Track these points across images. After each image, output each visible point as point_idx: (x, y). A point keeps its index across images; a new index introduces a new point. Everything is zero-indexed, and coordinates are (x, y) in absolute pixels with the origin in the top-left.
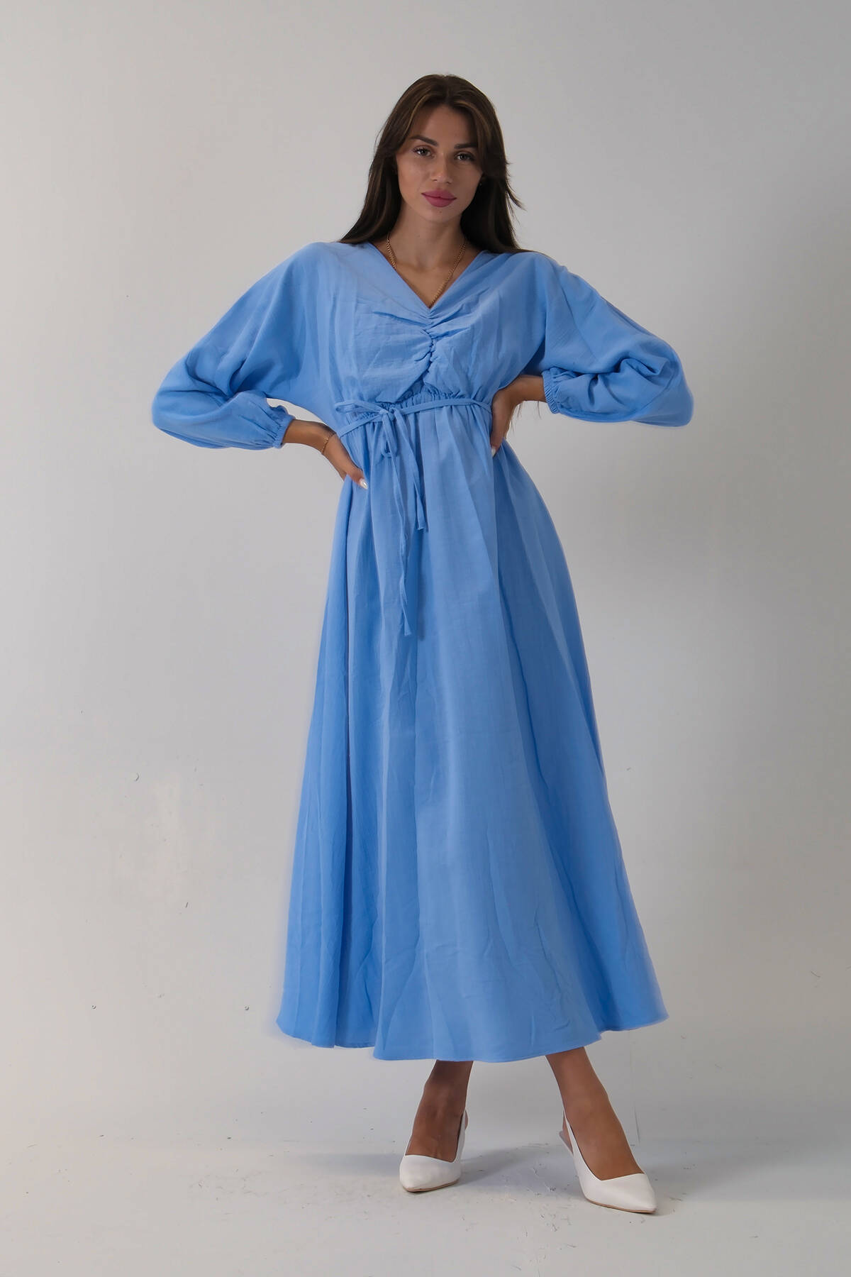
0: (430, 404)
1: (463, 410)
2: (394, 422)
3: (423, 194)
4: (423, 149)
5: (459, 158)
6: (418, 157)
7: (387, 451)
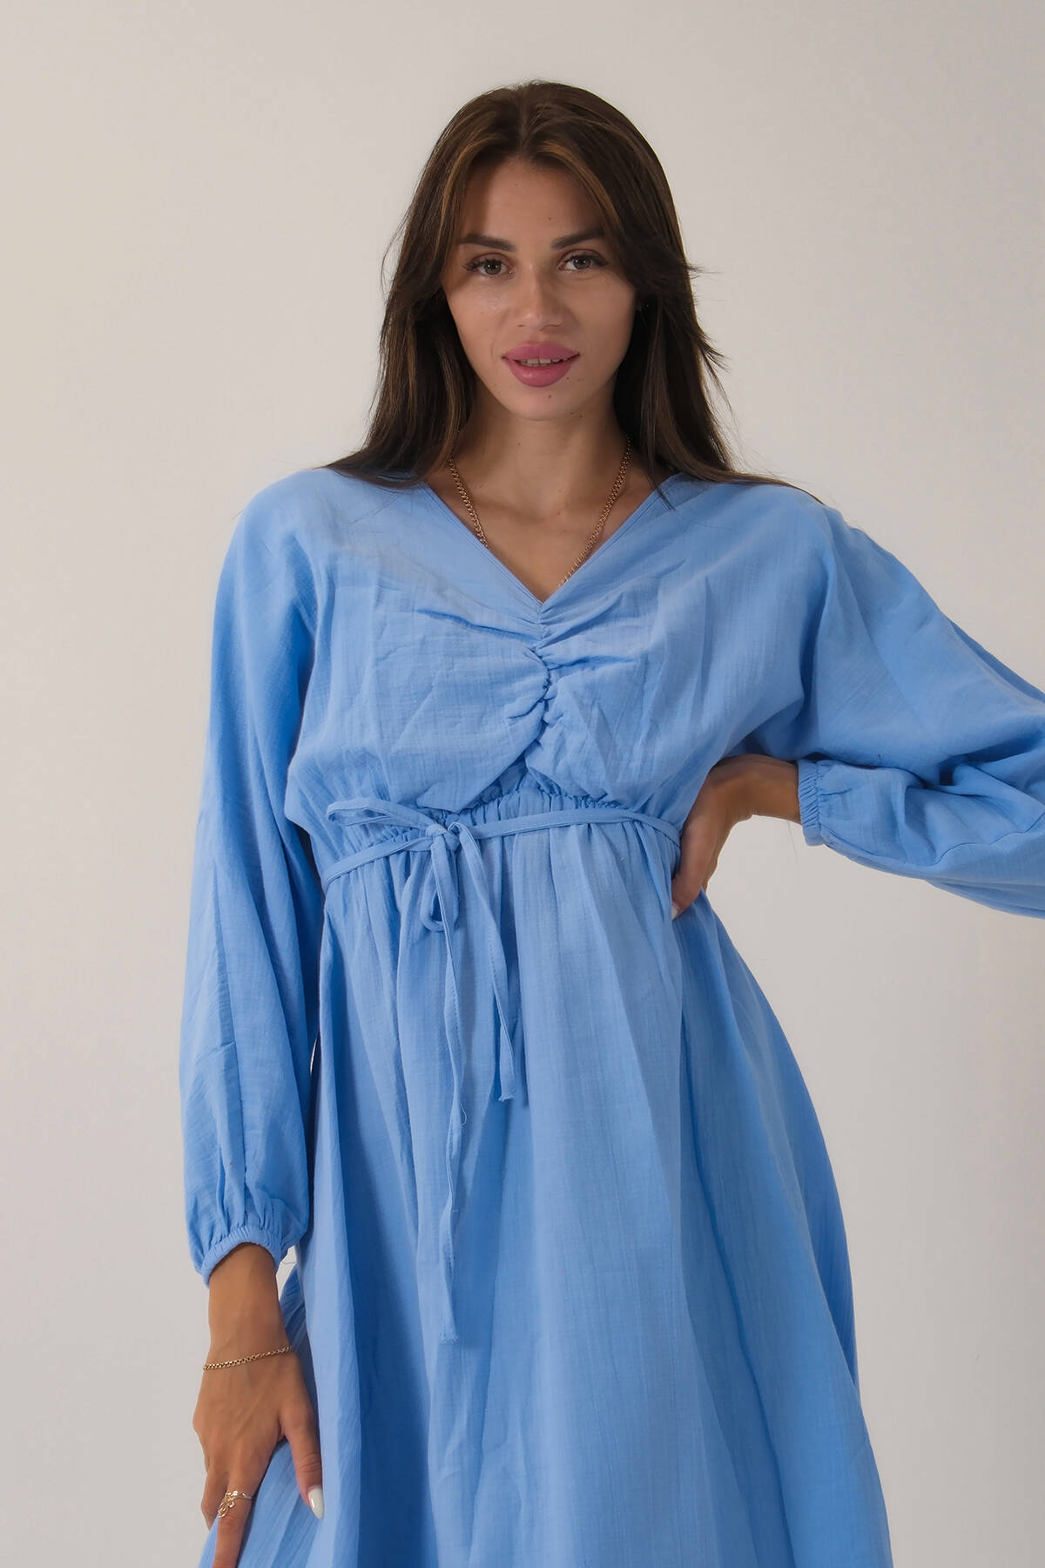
0: (538, 819)
1: (616, 833)
2: (455, 854)
3: (504, 358)
4: (488, 262)
5: (570, 266)
6: (482, 279)
7: (436, 916)
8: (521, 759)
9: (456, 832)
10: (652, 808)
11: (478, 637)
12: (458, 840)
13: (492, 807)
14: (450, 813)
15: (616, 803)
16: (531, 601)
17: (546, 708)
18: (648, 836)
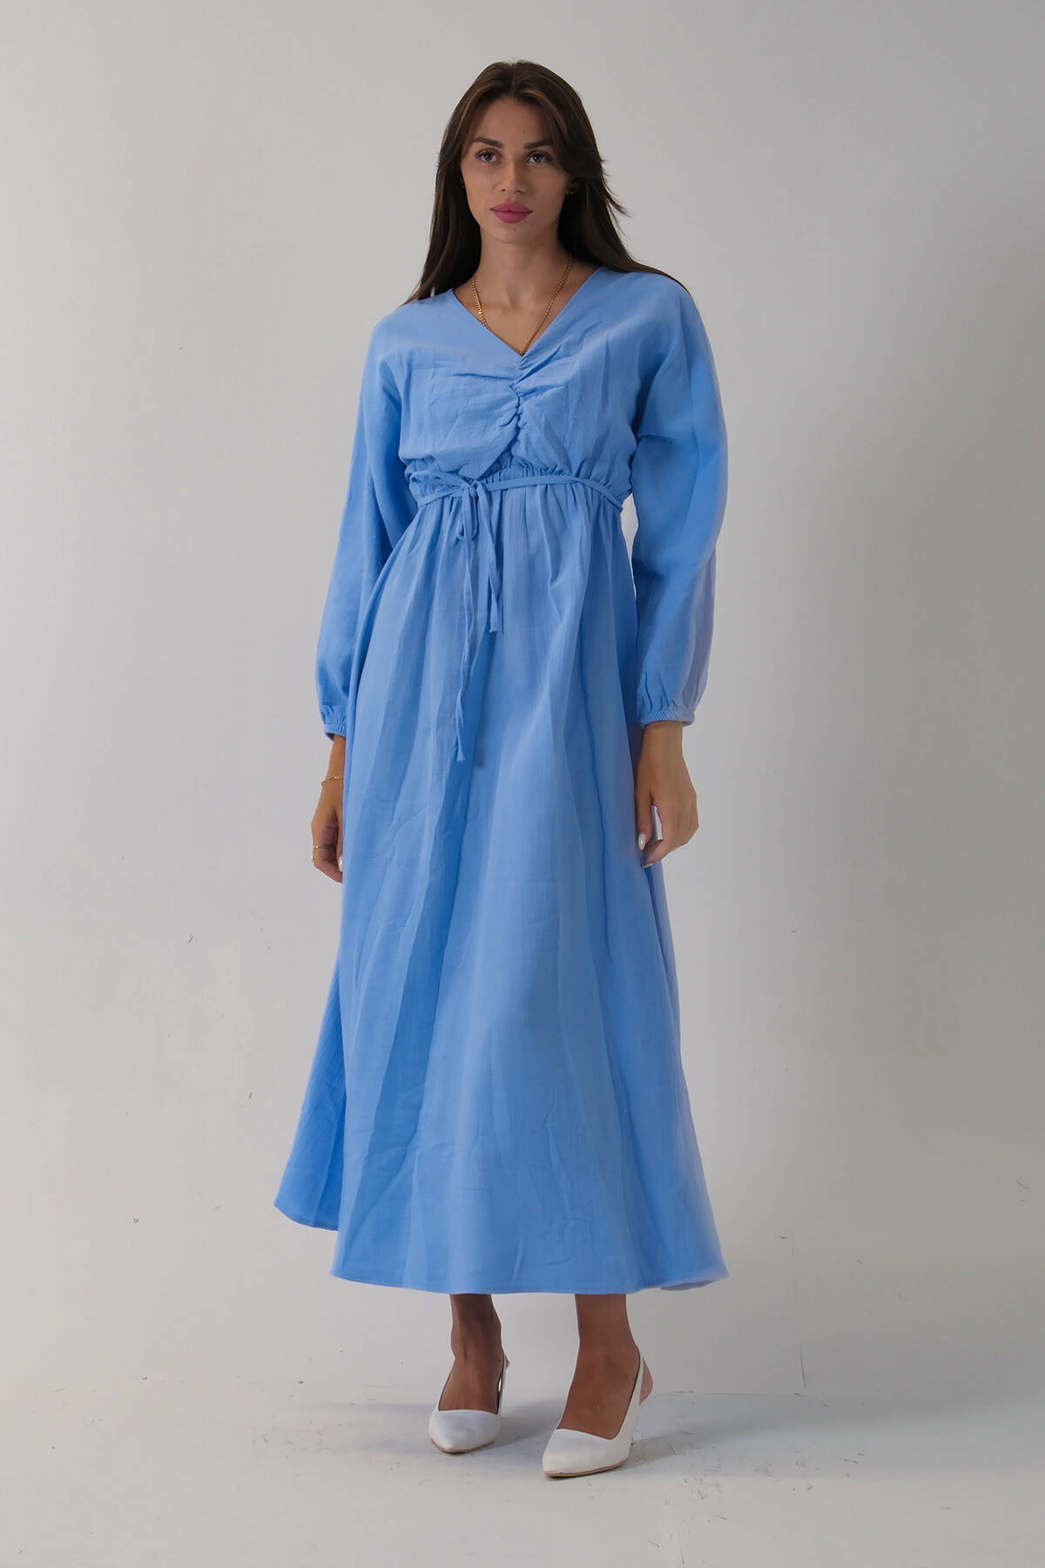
4: (486, 154)
5: (532, 160)
6: (483, 162)
8: (507, 450)
10: (583, 473)
13: (496, 474)
14: (474, 478)
16: (515, 357)
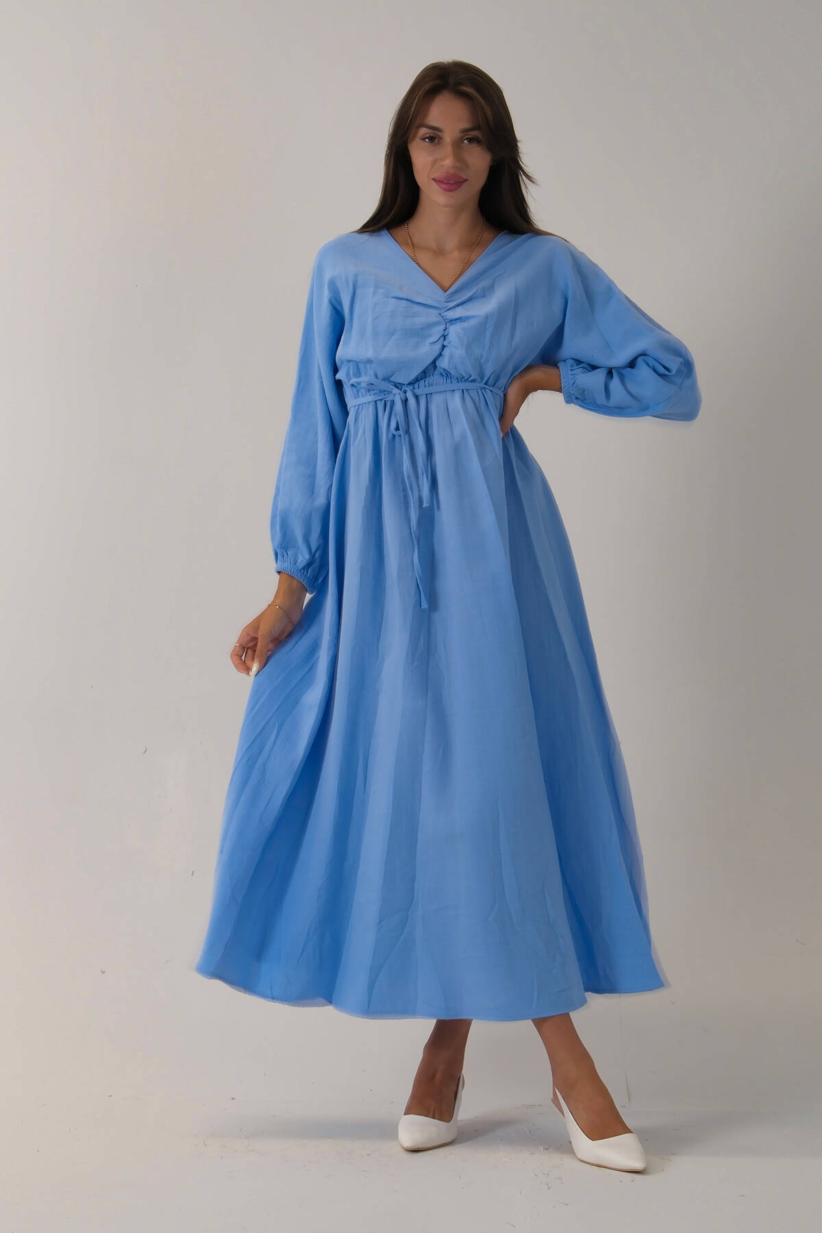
0: (442, 387)
1: (474, 394)
2: (405, 402)
3: (433, 179)
4: (430, 137)
6: (427, 144)
7: (397, 429)
8: (434, 362)
9: (405, 392)
10: (490, 382)
11: (417, 308)
12: (406, 396)
13: (422, 382)
14: (404, 384)
15: (474, 381)
16: (441, 292)
17: (445, 339)
18: (489, 395)
